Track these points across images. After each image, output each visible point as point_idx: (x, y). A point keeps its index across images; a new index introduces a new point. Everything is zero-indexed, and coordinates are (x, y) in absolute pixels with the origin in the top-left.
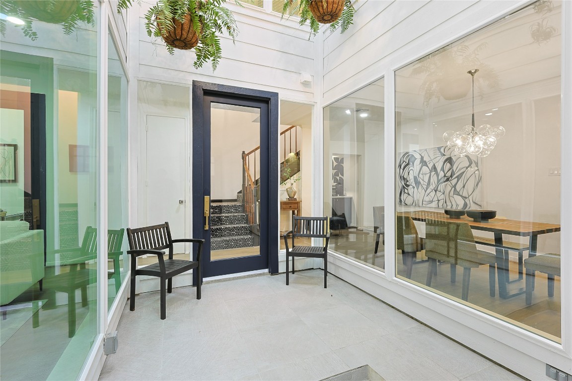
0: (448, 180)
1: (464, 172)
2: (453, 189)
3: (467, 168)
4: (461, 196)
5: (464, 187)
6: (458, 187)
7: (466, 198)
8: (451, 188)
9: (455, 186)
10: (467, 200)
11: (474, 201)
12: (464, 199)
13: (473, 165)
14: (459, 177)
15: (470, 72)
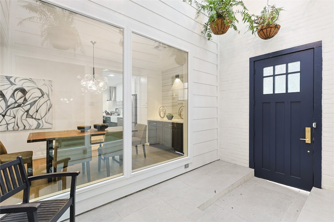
0: (19, 106)
1: (36, 101)
2: (26, 113)
3: (40, 98)
4: (35, 119)
5: (37, 111)
6: (31, 112)
7: (39, 120)
8: (23, 113)
9: (27, 111)
10: (40, 121)
11: (46, 121)
12: (38, 120)
13: (45, 96)
14: (32, 104)
15: (92, 42)
